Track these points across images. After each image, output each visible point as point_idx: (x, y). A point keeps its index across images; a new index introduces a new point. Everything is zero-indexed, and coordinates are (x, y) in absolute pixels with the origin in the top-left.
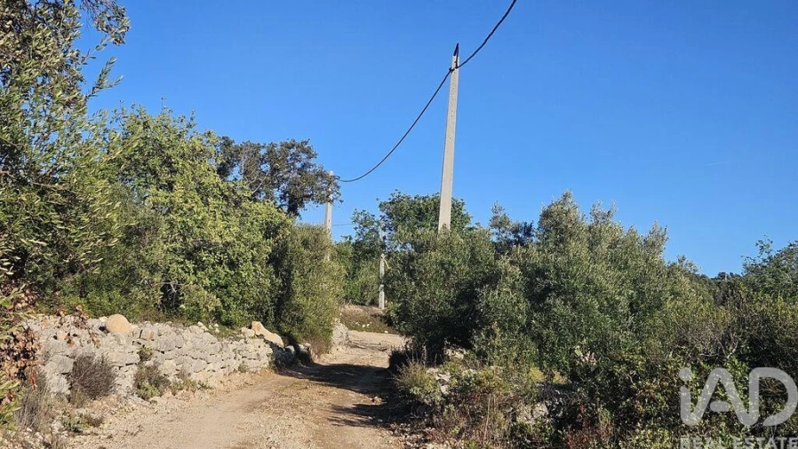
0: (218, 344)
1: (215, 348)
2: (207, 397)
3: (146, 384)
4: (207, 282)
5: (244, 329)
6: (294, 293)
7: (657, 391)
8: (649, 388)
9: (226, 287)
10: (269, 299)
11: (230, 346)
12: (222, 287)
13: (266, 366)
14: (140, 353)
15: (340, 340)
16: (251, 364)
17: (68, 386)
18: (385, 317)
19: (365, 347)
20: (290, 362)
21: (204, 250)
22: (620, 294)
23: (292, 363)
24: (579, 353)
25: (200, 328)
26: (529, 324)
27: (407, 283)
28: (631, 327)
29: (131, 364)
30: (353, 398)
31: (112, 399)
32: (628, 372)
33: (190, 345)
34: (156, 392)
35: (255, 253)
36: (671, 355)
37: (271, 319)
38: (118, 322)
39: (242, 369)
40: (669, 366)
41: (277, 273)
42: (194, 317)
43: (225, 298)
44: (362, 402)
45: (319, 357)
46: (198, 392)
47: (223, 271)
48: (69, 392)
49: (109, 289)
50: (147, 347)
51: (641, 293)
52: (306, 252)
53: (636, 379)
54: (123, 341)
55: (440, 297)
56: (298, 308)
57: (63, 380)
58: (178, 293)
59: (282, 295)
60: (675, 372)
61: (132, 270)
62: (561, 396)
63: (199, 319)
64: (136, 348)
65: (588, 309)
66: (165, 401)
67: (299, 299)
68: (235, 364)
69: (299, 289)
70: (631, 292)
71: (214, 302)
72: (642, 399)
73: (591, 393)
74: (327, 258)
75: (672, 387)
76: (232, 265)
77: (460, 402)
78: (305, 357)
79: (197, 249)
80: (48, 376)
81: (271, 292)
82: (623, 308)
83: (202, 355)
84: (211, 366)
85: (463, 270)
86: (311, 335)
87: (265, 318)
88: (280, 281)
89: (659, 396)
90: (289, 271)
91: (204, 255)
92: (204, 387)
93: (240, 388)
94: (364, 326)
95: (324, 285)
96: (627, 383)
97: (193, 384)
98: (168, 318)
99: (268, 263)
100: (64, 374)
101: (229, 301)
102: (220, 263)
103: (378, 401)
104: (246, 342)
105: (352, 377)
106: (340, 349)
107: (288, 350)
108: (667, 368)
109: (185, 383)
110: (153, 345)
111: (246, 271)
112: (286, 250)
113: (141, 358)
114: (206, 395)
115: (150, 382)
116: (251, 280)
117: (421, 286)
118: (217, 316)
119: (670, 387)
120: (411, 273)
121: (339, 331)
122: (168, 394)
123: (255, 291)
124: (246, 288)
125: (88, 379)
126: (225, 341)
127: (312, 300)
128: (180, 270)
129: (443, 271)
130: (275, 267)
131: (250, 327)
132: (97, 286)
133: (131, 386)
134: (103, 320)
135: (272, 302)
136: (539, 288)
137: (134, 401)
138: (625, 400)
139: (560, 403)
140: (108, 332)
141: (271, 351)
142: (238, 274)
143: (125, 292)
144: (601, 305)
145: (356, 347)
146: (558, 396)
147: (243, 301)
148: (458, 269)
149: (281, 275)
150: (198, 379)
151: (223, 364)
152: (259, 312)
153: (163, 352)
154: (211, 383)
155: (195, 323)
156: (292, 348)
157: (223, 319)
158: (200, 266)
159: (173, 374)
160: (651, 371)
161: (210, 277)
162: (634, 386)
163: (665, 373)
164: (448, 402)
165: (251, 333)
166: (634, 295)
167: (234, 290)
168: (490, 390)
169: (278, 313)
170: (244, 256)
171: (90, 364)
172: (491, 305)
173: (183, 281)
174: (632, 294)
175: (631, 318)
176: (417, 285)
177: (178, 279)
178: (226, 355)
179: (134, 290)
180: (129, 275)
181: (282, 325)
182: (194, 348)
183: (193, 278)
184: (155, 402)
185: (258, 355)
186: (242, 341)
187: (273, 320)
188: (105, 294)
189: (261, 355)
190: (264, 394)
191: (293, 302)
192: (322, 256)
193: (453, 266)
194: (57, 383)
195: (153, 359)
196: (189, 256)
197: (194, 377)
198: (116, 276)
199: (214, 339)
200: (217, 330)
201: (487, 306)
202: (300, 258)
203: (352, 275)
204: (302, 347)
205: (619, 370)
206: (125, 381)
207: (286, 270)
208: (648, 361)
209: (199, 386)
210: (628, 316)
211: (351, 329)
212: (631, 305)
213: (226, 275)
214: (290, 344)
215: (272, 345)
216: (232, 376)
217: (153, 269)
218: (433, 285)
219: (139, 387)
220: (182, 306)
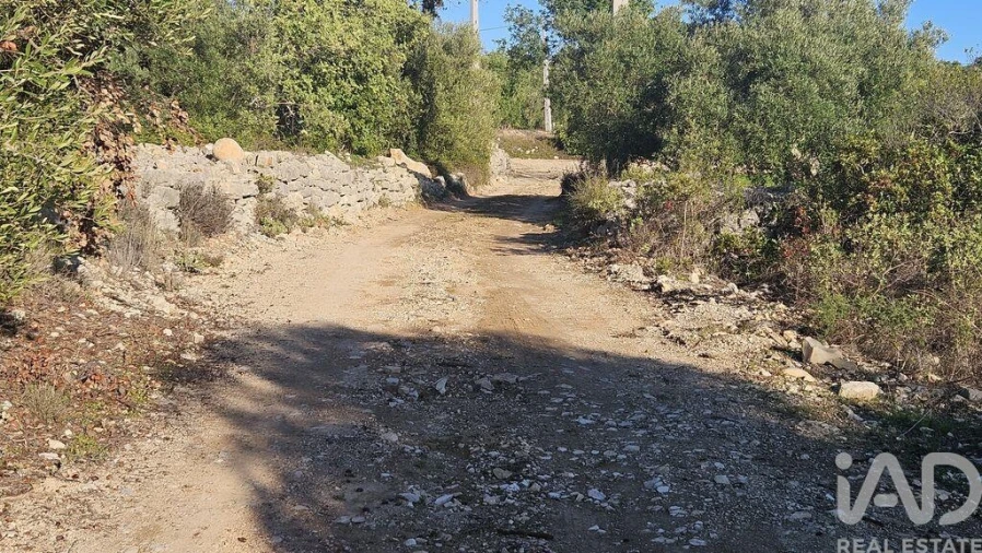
0: (351, 173)
1: (349, 177)
2: (344, 233)
3: (270, 219)
4: (331, 99)
5: (381, 158)
6: (439, 111)
7: (895, 181)
8: (884, 178)
9: (354, 107)
10: (408, 121)
11: (366, 175)
12: (350, 108)
13: (411, 199)
14: (258, 183)
15: (499, 169)
16: (393, 197)
17: (177, 222)
18: (553, 140)
19: (531, 176)
20: (442, 194)
21: (323, 60)
22: (846, 72)
23: (444, 196)
24: (795, 151)
25: (328, 156)
26: (731, 119)
27: (578, 83)
28: (861, 114)
29: (249, 196)
30: (518, 228)
31: (230, 236)
32: (858, 161)
33: (317, 173)
34: (282, 228)
35: (386, 61)
36: (912, 137)
37: (414, 145)
38: (228, 147)
39: (383, 203)
40: (910, 150)
41: (415, 88)
42: (319, 145)
43: (355, 121)
44: (531, 231)
45: (475, 189)
46: (332, 229)
47: (349, 86)
48: (179, 230)
49: (213, 111)
50: (266, 175)
51: (874, 70)
52: (448, 59)
53: (868, 168)
54: (237, 170)
55: (619, 98)
56: (445, 130)
57: (170, 214)
58: (297, 116)
59: (424, 115)
60: (918, 156)
61: (238, 87)
62: (775, 199)
63: (326, 146)
64: (253, 178)
65: (804, 94)
66: (293, 239)
67: (445, 119)
68: (375, 197)
69: (444, 106)
70: (861, 69)
71: (341, 123)
72: (876, 194)
73: (813, 193)
74: (476, 66)
75: (914, 176)
76: (360, 79)
77: (649, 216)
78: (457, 189)
79: (314, 61)
80: (151, 210)
81: (411, 112)
82: (851, 89)
83: (334, 186)
84: (345, 200)
85: (648, 62)
86: (464, 162)
87: (406, 145)
88: (421, 97)
89: (897, 187)
90: (430, 85)
91: (324, 67)
92: (339, 223)
93: (382, 223)
94: (528, 152)
95: (475, 101)
96: (859, 174)
97: (326, 220)
98: (289, 146)
99: (403, 76)
100: (170, 208)
101: (360, 124)
102: (344, 76)
103: (550, 229)
104: (385, 172)
105: (519, 207)
106: (501, 180)
107: (437, 181)
108: (908, 152)
109: (315, 219)
110: (273, 173)
111: (377, 84)
112: (424, 57)
113: (260, 189)
114: (342, 232)
115: (275, 217)
116: (384, 97)
117: (596, 86)
118: (347, 143)
119: (912, 175)
120: (581, 72)
121: (498, 157)
122: (297, 231)
123: (391, 110)
124: (380, 107)
125: (199, 213)
126: (359, 169)
127: (461, 119)
128: (296, 87)
129: (622, 66)
130: (413, 80)
131: (389, 156)
132: (198, 111)
133: (252, 223)
134: (209, 147)
135: (412, 124)
136: (742, 74)
137: (258, 239)
138: (855, 195)
139: (774, 208)
140: (217, 160)
141: (416, 182)
142: (367, 89)
143: (233, 116)
144: (822, 88)
145: (520, 176)
146: (770, 200)
147: (378, 123)
148: (641, 60)
149: (422, 89)
150: (331, 215)
151: (360, 197)
152: (398, 138)
153: (286, 182)
154: (347, 219)
155: (321, 152)
156: (442, 178)
157: (355, 146)
158: (320, 80)
159: (301, 208)
160: (888, 158)
161: (334, 95)
162: (866, 177)
163: (906, 158)
164: (634, 217)
165: (389, 161)
166: (866, 73)
167: (364, 110)
168: (686, 197)
169: (421, 138)
170: (373, 67)
171: (199, 195)
172: (683, 96)
173: (301, 100)
174: (863, 72)
175: (860, 103)
176: (591, 85)
177: (295, 98)
178: (361, 187)
179: (243, 113)
180: (236, 94)
181: (427, 151)
182: (324, 178)
183: (313, 95)
184: (282, 239)
185: (401, 186)
186: (380, 170)
187: (415, 146)
188: (208, 119)
189: (405, 186)
190: (411, 229)
191: (439, 123)
192: (470, 63)
193: (635, 57)
194: (164, 220)
195: (274, 190)
196: (307, 70)
197: (326, 212)
198: (220, 97)
199: (347, 167)
200: (349, 159)
201: (678, 98)
202: (442, 67)
203: (508, 91)
204: (454, 177)
205: (847, 159)
206: (244, 215)
207: (426, 84)
208: (884, 148)
209: (333, 222)
210: (857, 100)
211: (513, 156)
212: (861, 87)
213: (353, 92)
214: (440, 174)
215: (417, 175)
216: (372, 211)
217: (263, 85)
218: (611, 83)
219: (261, 223)
220: (303, 131)
